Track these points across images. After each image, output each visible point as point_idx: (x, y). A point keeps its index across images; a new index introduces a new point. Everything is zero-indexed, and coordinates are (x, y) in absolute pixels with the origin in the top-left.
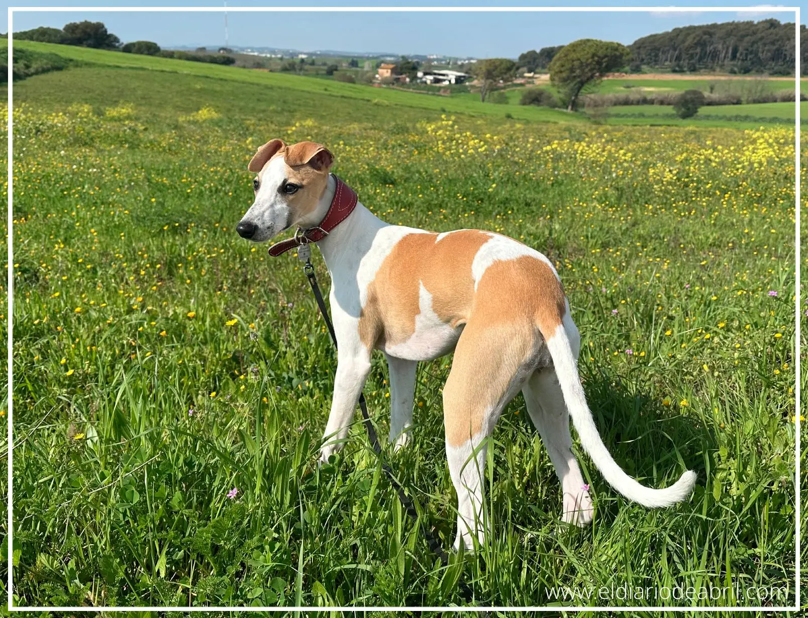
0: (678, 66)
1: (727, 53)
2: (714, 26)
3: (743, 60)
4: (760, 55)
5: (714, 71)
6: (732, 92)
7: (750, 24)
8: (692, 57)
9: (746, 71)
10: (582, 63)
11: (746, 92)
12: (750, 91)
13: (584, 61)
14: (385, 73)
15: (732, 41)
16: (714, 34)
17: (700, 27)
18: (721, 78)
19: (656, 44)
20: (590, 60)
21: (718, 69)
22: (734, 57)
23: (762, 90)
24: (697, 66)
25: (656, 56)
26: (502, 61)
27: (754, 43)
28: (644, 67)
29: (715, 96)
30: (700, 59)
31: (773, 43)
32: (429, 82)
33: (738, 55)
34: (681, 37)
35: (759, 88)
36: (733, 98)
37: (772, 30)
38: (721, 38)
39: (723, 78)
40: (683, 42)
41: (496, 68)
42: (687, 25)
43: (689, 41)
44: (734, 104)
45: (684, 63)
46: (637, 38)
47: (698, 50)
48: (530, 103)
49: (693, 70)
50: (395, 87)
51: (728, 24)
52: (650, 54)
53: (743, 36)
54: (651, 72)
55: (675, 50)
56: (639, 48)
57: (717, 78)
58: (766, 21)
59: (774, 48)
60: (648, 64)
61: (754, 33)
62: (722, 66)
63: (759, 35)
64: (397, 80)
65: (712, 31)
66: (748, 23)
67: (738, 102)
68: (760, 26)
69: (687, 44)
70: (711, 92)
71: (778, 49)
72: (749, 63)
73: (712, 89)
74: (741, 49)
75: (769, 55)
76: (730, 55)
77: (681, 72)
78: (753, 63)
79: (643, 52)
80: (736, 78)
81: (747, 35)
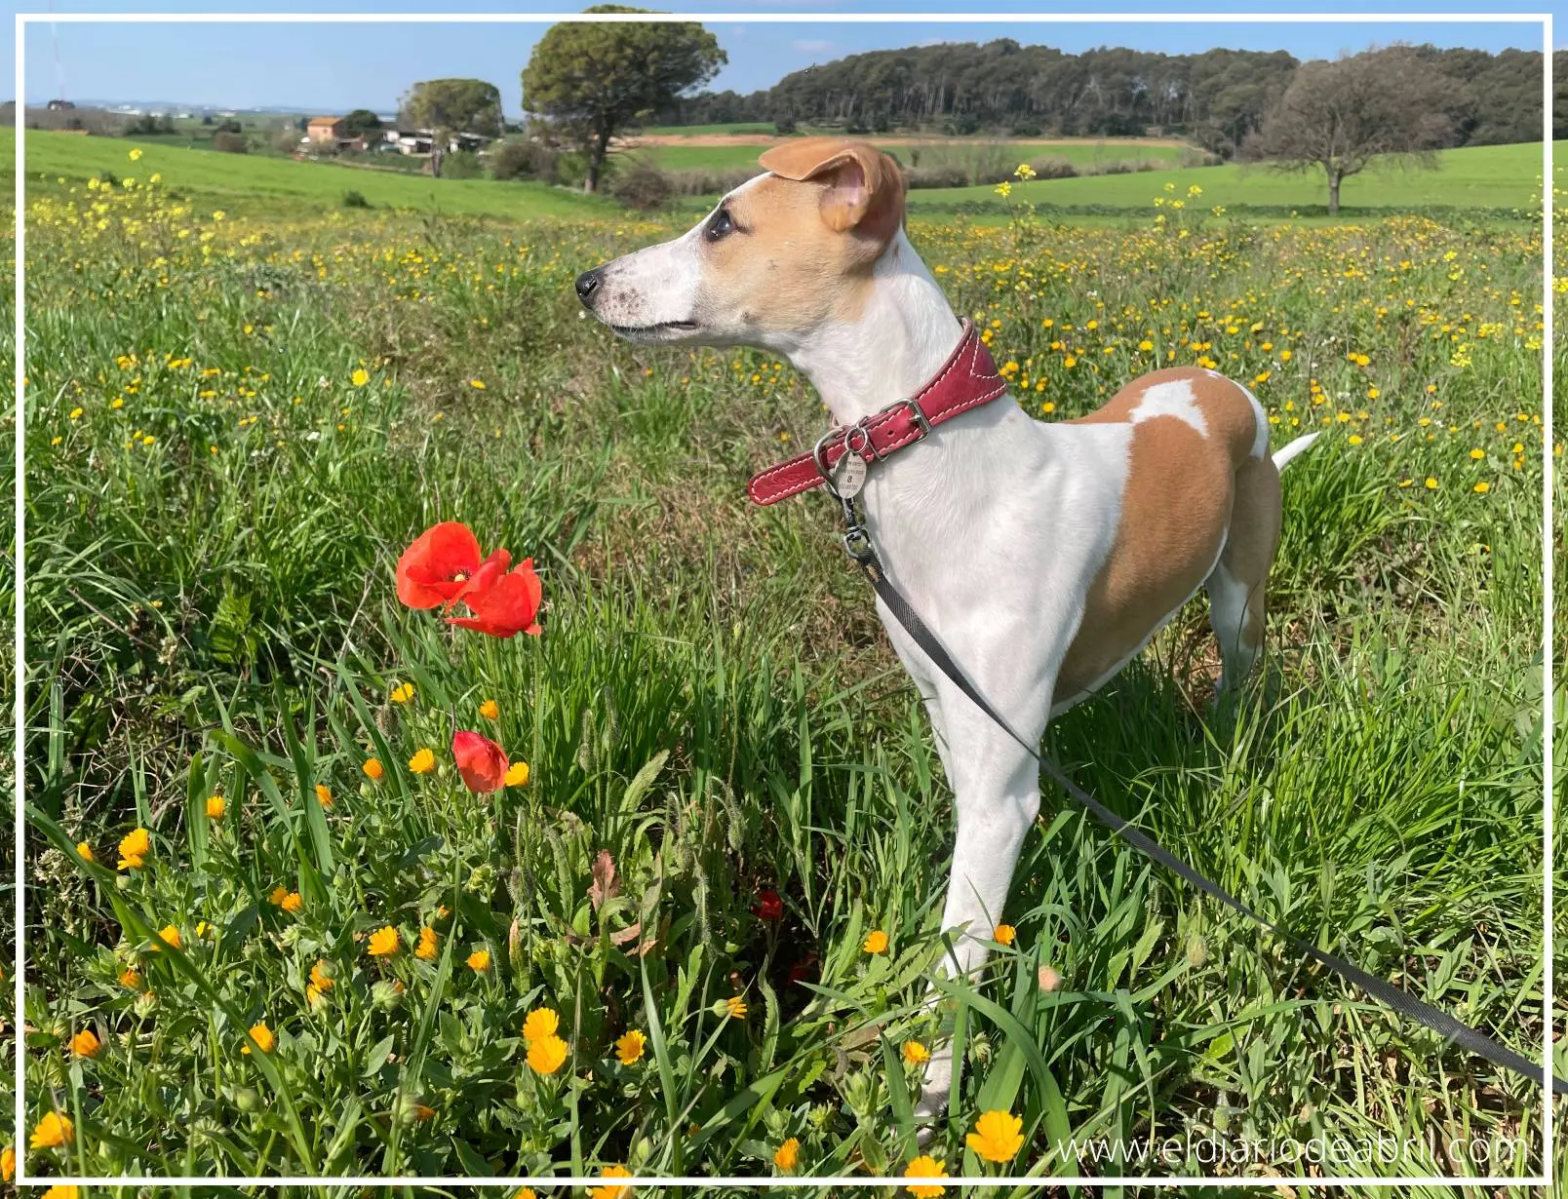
0: (857, 121)
1: (936, 97)
2: (913, 50)
3: (963, 112)
4: (990, 99)
5: (917, 130)
6: (950, 164)
7: (971, 47)
8: (879, 104)
9: (969, 129)
11: (974, 164)
12: (980, 161)
14: (322, 134)
15: (944, 78)
16: (914, 64)
17: (889, 53)
18: (930, 141)
19: (819, 83)
21: (923, 127)
22: (948, 107)
23: (1002, 159)
24: (890, 123)
25: (821, 106)
27: (979, 80)
28: (801, 125)
29: (922, 171)
30: (894, 110)
31: (1010, 80)
32: (406, 151)
33: (955, 102)
34: (859, 70)
35: (998, 154)
36: (954, 174)
37: (1007, 57)
38: (926, 71)
39: (933, 142)
40: (864, 78)
42: (868, 50)
43: (874, 76)
44: (954, 185)
45: (869, 117)
46: (784, 74)
47: (890, 92)
49: (883, 129)
50: (337, 160)
51: (936, 47)
52: (808, 101)
53: (960, 69)
54: (813, 134)
55: (851, 94)
56: (789, 90)
57: (924, 142)
58: (998, 42)
59: (1014, 87)
60: (807, 118)
61: (979, 63)
62: (930, 121)
63: (987, 66)
64: (343, 146)
65: (910, 59)
66: (968, 46)
67: (962, 183)
68: (988, 51)
69: (869, 81)
70: (915, 164)
71: (1018, 92)
72: (973, 117)
73: (915, 158)
74: (959, 91)
75: (1006, 100)
76: (941, 102)
77: (863, 131)
78: (979, 116)
79: (797, 98)
80: (953, 142)
81: (968, 66)
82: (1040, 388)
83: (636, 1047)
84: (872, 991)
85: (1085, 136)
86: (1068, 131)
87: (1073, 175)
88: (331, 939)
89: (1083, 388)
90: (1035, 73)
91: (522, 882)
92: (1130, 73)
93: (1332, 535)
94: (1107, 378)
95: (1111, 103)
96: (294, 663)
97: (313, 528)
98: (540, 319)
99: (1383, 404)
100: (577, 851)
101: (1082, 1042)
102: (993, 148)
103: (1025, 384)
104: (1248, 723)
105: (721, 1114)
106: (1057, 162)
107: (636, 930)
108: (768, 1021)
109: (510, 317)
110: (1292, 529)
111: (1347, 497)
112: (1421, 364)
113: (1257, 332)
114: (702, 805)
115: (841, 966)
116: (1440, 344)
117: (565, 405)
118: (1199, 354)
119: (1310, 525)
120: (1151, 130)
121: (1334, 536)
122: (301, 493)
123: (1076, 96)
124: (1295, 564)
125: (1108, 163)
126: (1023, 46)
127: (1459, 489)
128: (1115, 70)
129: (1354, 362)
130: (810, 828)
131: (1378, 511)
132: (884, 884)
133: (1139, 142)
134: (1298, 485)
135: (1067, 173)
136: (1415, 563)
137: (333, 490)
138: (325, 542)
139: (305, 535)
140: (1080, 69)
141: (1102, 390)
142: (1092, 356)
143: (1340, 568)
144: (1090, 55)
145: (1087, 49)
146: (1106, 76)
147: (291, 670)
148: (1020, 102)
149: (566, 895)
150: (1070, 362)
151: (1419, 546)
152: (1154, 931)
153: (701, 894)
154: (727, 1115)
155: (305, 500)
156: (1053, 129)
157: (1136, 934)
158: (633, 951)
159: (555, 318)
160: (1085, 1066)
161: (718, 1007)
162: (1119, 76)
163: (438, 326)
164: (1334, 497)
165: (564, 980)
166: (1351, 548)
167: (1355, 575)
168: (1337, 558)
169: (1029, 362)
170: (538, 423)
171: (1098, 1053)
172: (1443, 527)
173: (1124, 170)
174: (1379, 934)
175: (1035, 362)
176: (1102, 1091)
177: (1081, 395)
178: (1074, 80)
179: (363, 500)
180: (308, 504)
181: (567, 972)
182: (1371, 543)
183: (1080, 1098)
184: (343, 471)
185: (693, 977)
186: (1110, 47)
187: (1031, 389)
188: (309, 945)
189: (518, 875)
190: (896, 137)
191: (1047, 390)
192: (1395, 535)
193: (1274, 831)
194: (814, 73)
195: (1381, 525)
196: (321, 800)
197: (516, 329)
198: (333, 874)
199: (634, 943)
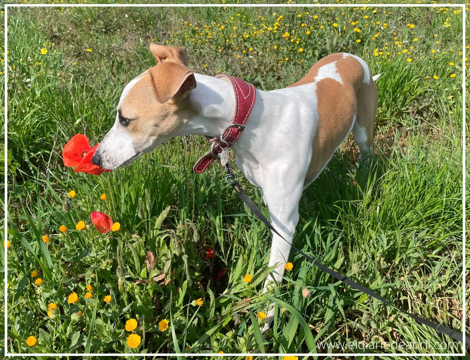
82: (298, 42)
83: (165, 324)
84: (247, 286)
88: (54, 291)
89: (313, 42)
91: (121, 271)
93: (401, 97)
94: (322, 37)
96: (31, 168)
97: (32, 117)
98: (110, 18)
99: (419, 42)
100: (140, 248)
101: (318, 299)
103: (292, 40)
104: (372, 179)
105: (197, 342)
107: (163, 276)
108: (211, 303)
109: (99, 17)
110: (387, 96)
111: (406, 84)
112: (433, 23)
113: (375, 13)
114: (184, 224)
115: (236, 277)
116: (439, 15)
117: (123, 53)
118: (355, 26)
119: (393, 94)
121: (402, 98)
122: (26, 103)
124: (388, 109)
127: (445, 77)
129: (409, 27)
130: (222, 229)
131: (417, 87)
132: (249, 247)
134: (389, 80)
136: (430, 106)
137: (38, 101)
138: (38, 122)
139: (29, 120)
141: (320, 43)
142: (316, 29)
143: (404, 108)
147: (30, 171)
149: (137, 266)
150: (308, 33)
151: (430, 100)
152: (341, 260)
153: (185, 258)
154: (198, 343)
155: (28, 105)
157: (335, 260)
158: (163, 283)
159: (117, 17)
160: (319, 306)
161: (194, 303)
163: (72, 22)
164: (402, 82)
165: (139, 300)
166: (408, 101)
167: (409, 111)
168: (403, 105)
169: (293, 31)
170: (113, 62)
171: (323, 301)
172: (439, 93)
174: (416, 255)
175: (295, 31)
176: (325, 312)
177: (312, 45)
179: (50, 105)
180: (30, 107)
181: (140, 297)
182: (415, 99)
183: (317, 315)
184: (41, 94)
185: (184, 291)
187: (294, 43)
188: (47, 295)
189: (119, 269)
191: (300, 43)
192: (423, 95)
193: (381, 220)
195: (418, 93)
196: (45, 241)
197: (102, 23)
198: (53, 268)
199: (163, 280)
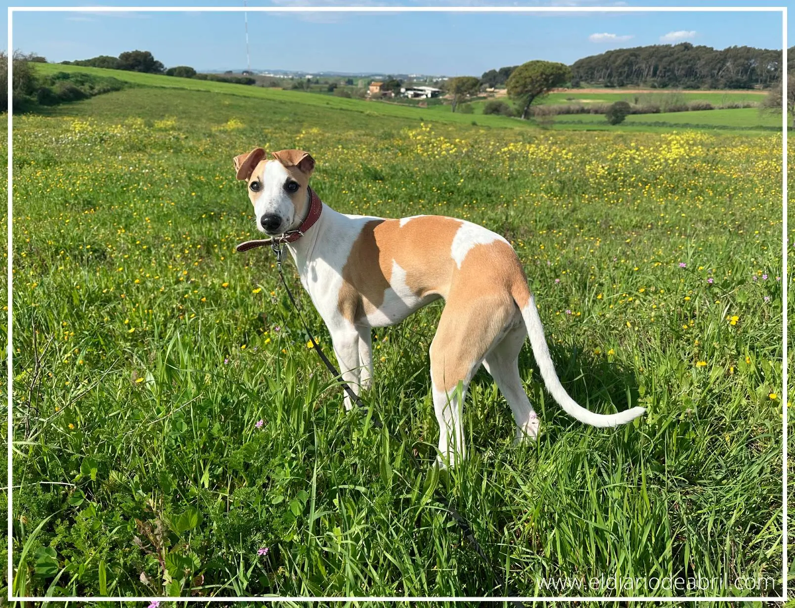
0: (609, 82)
1: (649, 71)
2: (639, 49)
3: (662, 77)
4: (676, 72)
5: (639, 86)
6: (653, 103)
8: (621, 74)
9: (664, 86)
10: (532, 80)
11: (664, 103)
12: (667, 102)
13: (534, 78)
14: (375, 89)
15: (653, 62)
16: (639, 55)
17: (628, 50)
18: (643, 91)
19: (593, 64)
20: (539, 78)
21: (642, 85)
22: (655, 74)
23: (677, 101)
24: (625, 82)
25: (592, 74)
26: (469, 79)
27: (671, 62)
28: (583, 83)
29: (639, 106)
30: (628, 76)
31: (686, 63)
32: (410, 96)
33: (658, 72)
34: (612, 59)
35: (675, 99)
36: (654, 108)
37: (686, 52)
38: (645, 59)
39: (645, 92)
40: (614, 62)
41: (464, 84)
42: (618, 48)
43: (619, 61)
44: (654, 112)
45: (615, 79)
46: (577, 60)
47: (626, 69)
48: (491, 113)
49: (622, 85)
50: (382, 101)
51: (651, 47)
52: (587, 73)
53: (662, 58)
54: (588, 87)
55: (607, 69)
56: (579, 67)
57: (641, 91)
58: (682, 44)
59: (688, 66)
60: (586, 80)
61: (672, 54)
62: (645, 82)
63: (675, 56)
64: (385, 95)
65: (637, 53)
66: (667, 46)
67: (658, 111)
68: (676, 49)
69: (617, 64)
70: (636, 103)
71: (690, 68)
72: (666, 79)
73: (636, 101)
74: (660, 68)
75: (683, 72)
76: (651, 73)
77: (612, 86)
78: (670, 79)
79: (582, 71)
80: (655, 92)
81: (666, 56)
85: (722, 89)
86: (714, 87)
87: (711, 109)
90: (699, 59)
92: (748, 59)
95: (738, 73)
102: (673, 96)
106: (704, 102)
120: (757, 86)
123: (720, 69)
125: (728, 103)
126: (695, 46)
128: (740, 57)
133: (750, 92)
135: (709, 108)
140: (722, 57)
144: (728, 50)
145: (727, 47)
146: (735, 61)
148: (690, 73)
156: (706, 86)
162: (742, 60)
173: (737, 107)
178: (719, 62)
186: (739, 46)
190: (628, 89)
194: (590, 59)
